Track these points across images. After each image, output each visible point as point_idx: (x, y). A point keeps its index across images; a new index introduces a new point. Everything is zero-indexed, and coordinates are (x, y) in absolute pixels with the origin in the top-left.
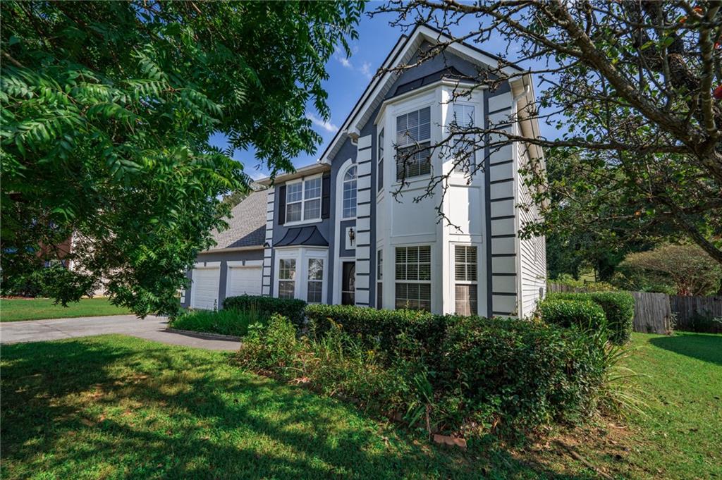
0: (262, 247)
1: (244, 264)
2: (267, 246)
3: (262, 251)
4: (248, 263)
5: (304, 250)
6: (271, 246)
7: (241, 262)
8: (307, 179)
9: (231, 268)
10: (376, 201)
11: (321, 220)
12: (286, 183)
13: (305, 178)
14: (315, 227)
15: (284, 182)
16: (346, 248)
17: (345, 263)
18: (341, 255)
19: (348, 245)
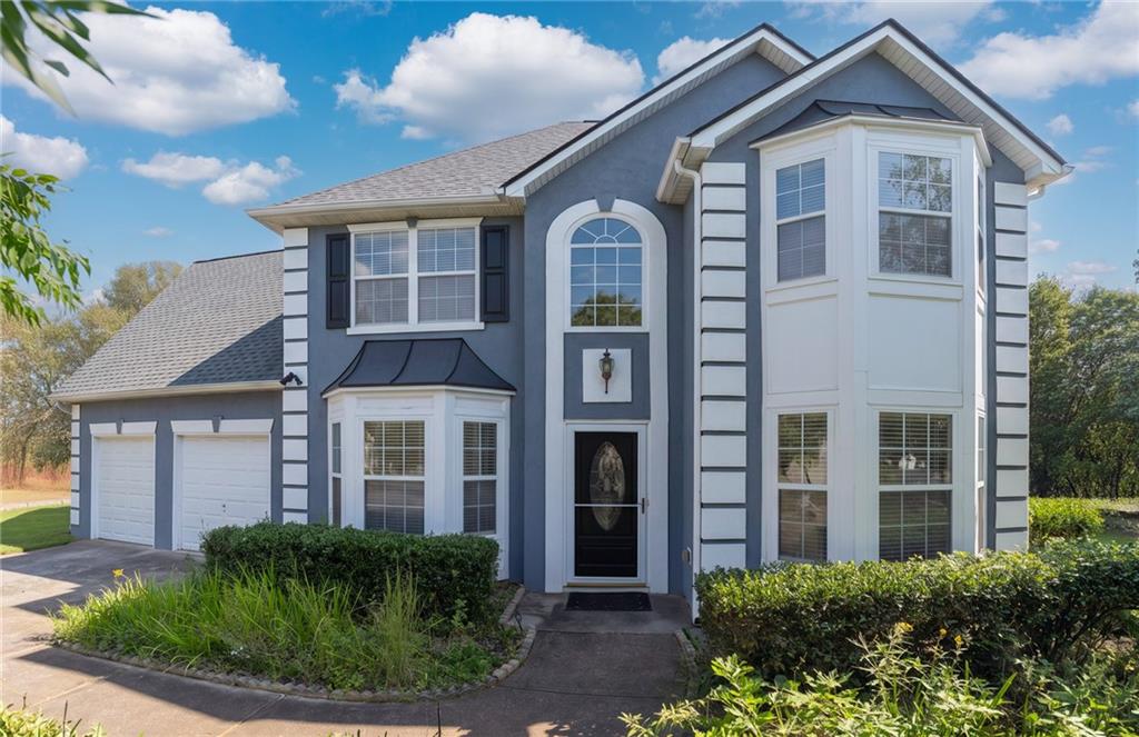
0: (276, 384)
1: (216, 429)
2: (294, 383)
3: (276, 396)
4: (228, 426)
5: (452, 397)
6: (305, 384)
7: (209, 423)
8: (422, 225)
9: (181, 437)
10: (766, 300)
11: (481, 326)
12: (348, 226)
13: (420, 222)
14: (458, 342)
15: (344, 225)
16: (585, 401)
17: (579, 436)
18: (568, 414)
19: (592, 391)
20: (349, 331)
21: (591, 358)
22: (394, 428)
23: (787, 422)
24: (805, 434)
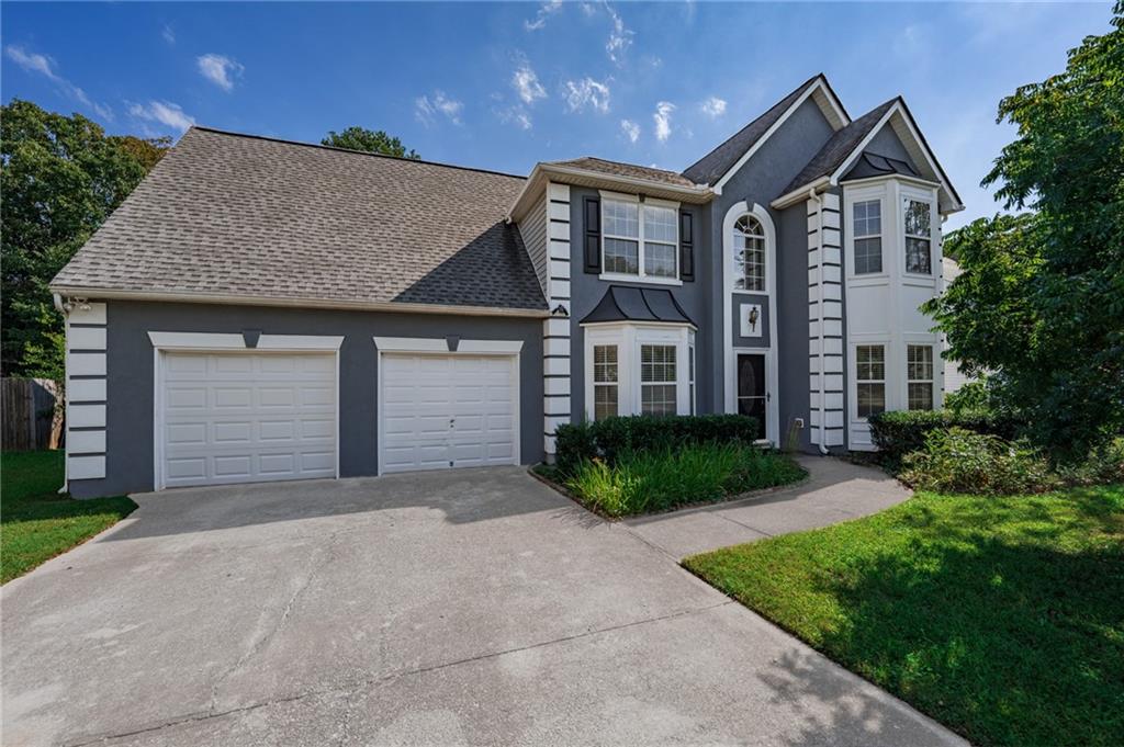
0: (545, 313)
1: (453, 347)
4: (468, 345)
6: (569, 315)
7: (443, 342)
8: (649, 202)
10: (848, 284)
11: (681, 283)
12: (600, 192)
13: (646, 199)
14: (667, 291)
15: (596, 189)
16: (742, 335)
17: (739, 356)
18: (735, 344)
19: (746, 330)
20: (601, 277)
21: (745, 309)
22: (659, 350)
23: (863, 352)
24: (872, 358)
